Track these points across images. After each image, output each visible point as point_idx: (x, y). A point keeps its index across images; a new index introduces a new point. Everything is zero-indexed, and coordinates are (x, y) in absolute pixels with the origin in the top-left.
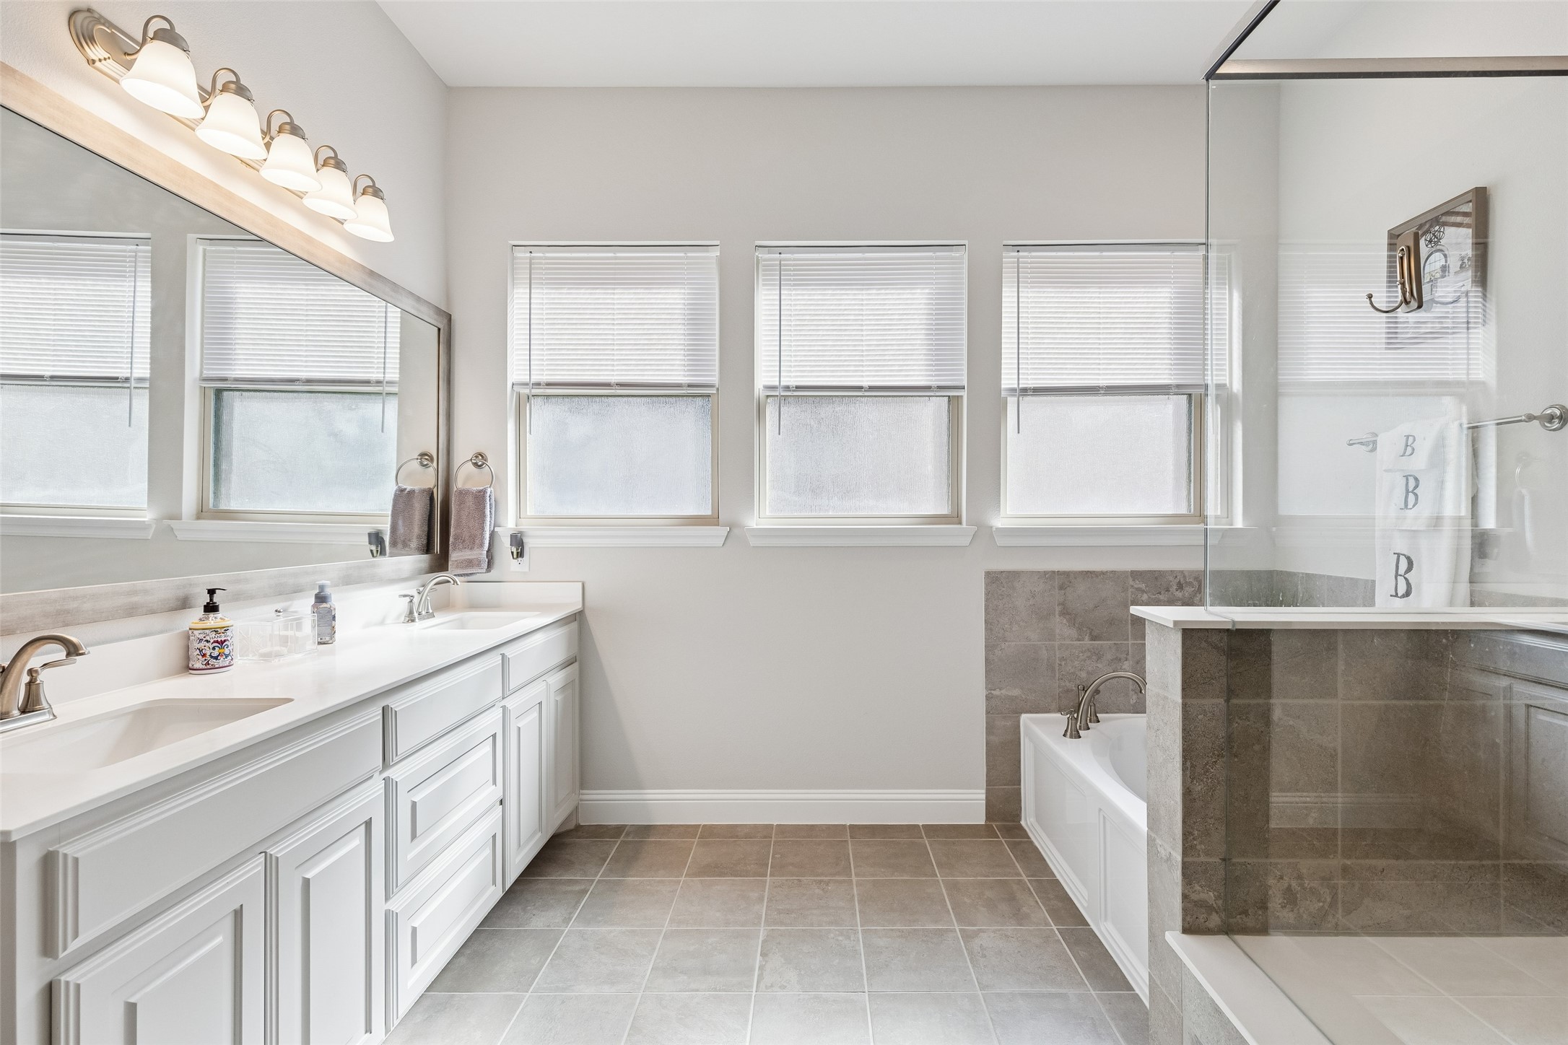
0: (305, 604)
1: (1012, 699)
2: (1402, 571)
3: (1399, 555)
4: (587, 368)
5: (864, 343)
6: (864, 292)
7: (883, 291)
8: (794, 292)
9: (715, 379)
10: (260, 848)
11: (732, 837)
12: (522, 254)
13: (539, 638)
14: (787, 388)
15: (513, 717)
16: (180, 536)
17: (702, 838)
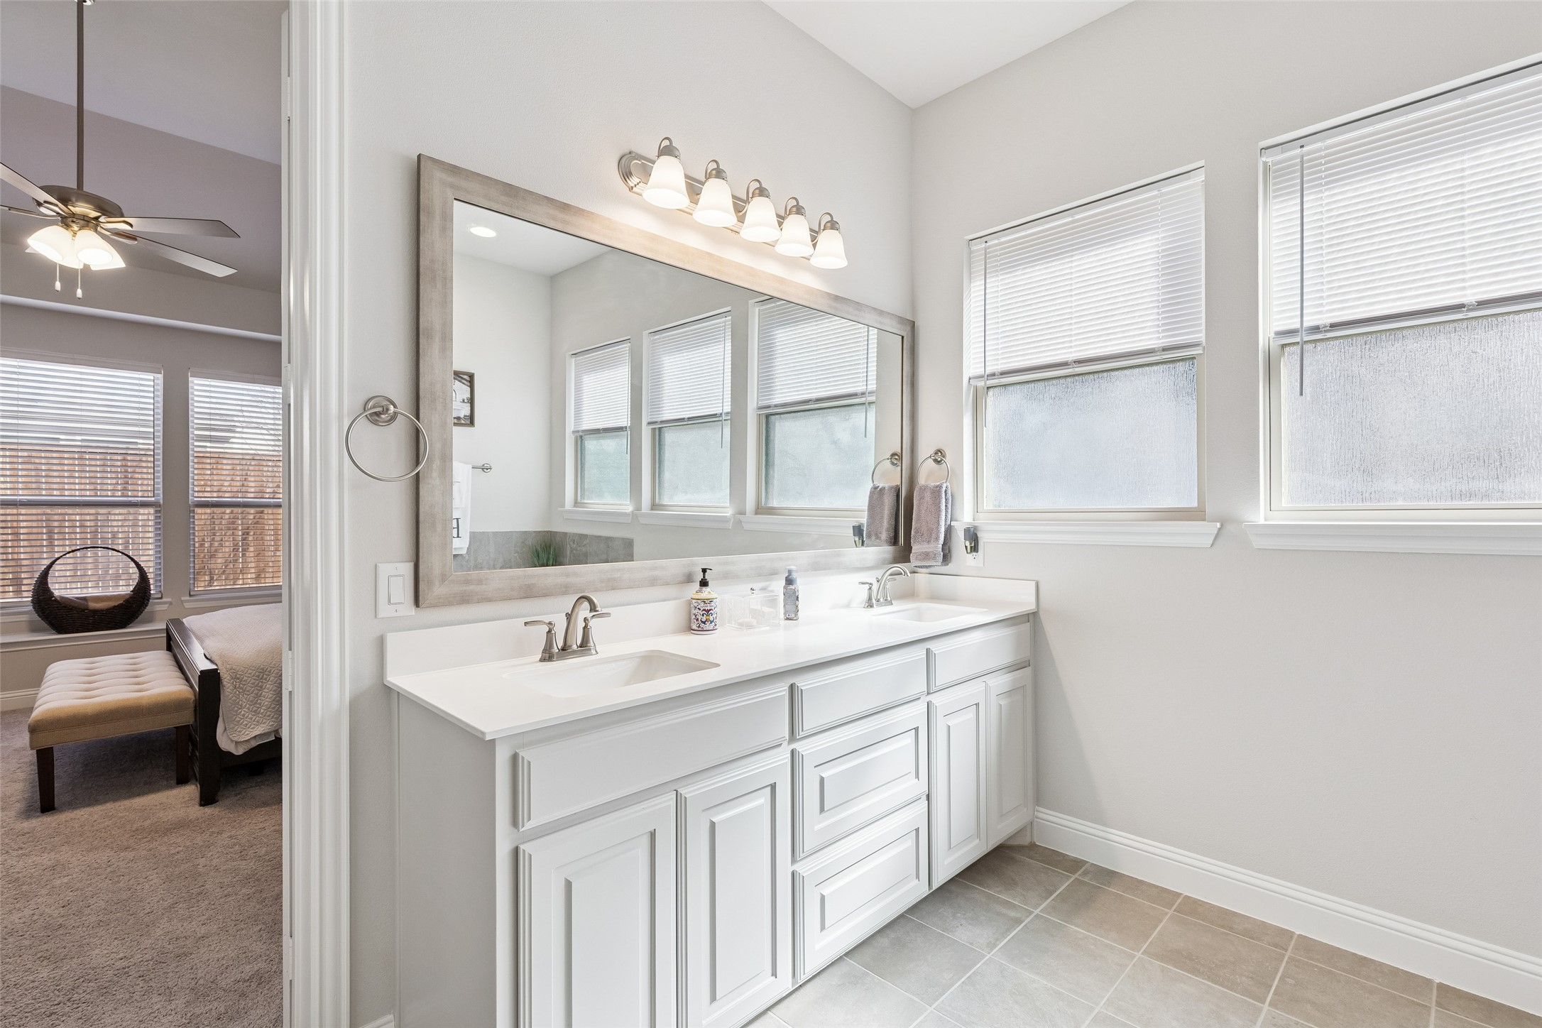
0: (778, 585)
4: (1043, 349)
6: (1466, 157)
7: (1509, 145)
8: (1327, 193)
9: (1201, 336)
10: (673, 785)
11: (1222, 927)
12: (978, 247)
13: (977, 636)
14: (1316, 329)
15: (940, 713)
16: (746, 526)
17: (1179, 912)
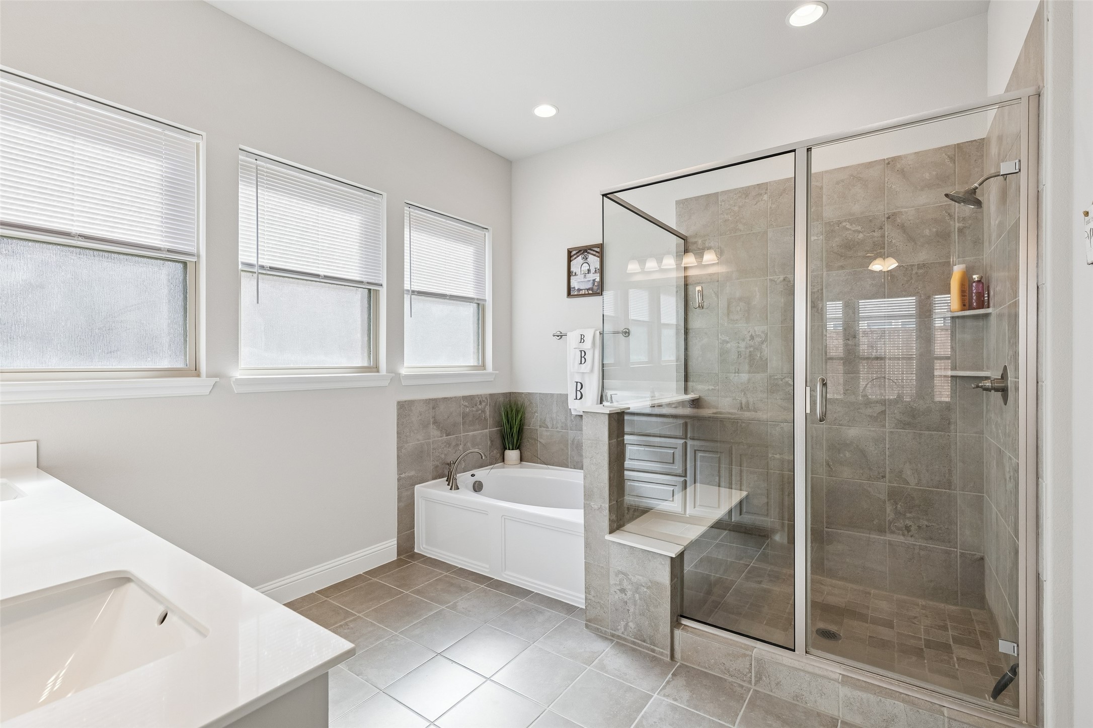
1: (410, 478)
2: (579, 389)
3: (577, 382)
5: (320, 244)
6: (319, 208)
7: (332, 211)
8: (267, 193)
9: (195, 250)
